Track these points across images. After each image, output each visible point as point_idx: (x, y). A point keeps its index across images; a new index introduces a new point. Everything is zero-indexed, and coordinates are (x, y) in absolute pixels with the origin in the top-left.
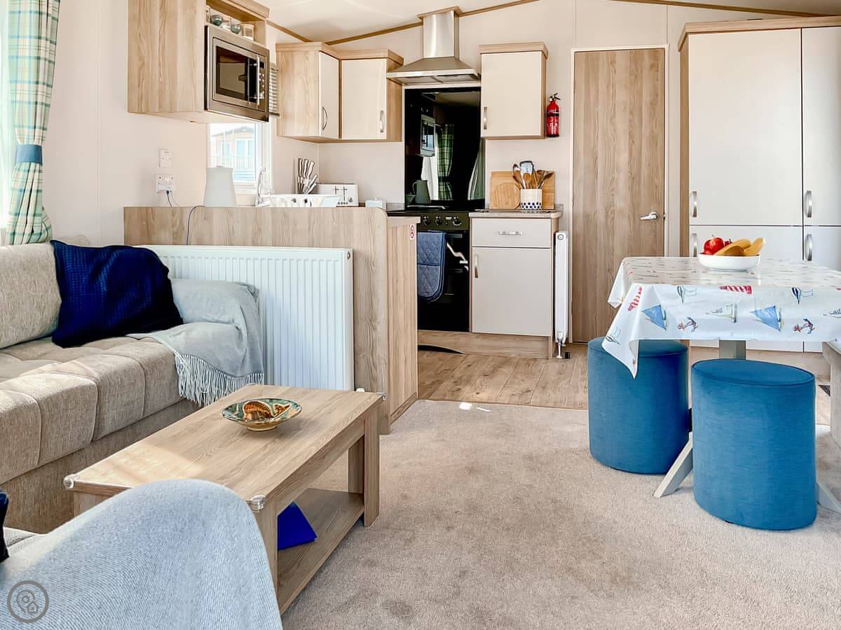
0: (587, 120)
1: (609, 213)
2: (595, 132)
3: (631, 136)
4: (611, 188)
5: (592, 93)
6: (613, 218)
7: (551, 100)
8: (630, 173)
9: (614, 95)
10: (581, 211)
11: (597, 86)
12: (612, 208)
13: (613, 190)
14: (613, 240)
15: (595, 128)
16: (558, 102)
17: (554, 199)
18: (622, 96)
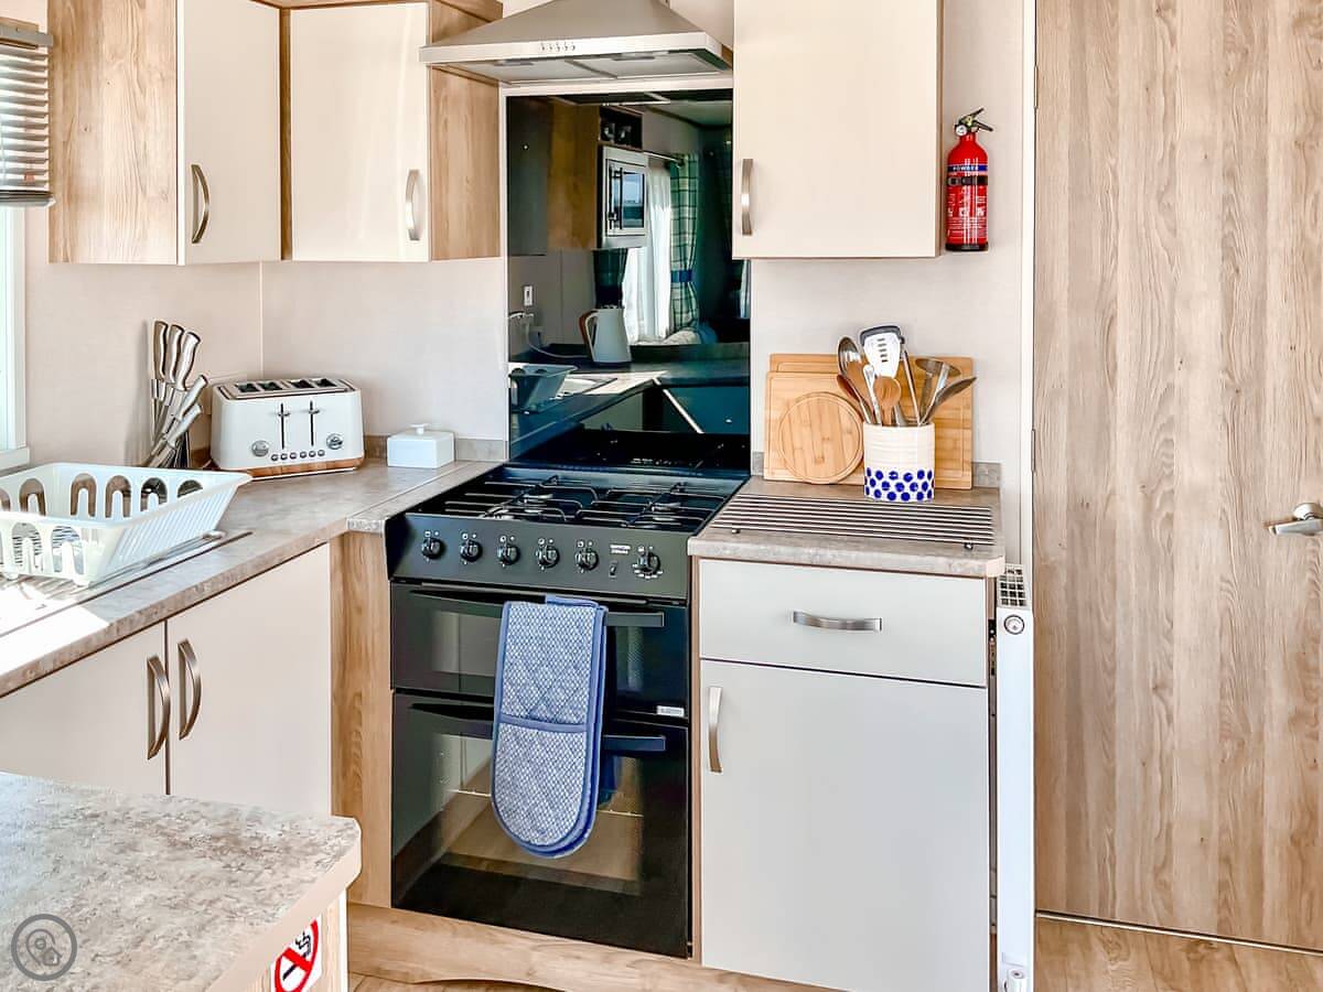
0: (1077, 197)
1: (1157, 504)
2: (1105, 234)
3: (1229, 251)
4: (1162, 420)
5: (1097, 110)
6: (1170, 518)
7: (961, 131)
8: (1228, 371)
9: (1169, 117)
10: (1059, 489)
11: (1113, 88)
12: (1166, 487)
13: (1170, 424)
14: (1170, 587)
15: (1107, 220)
16: (983, 139)
17: (972, 450)
18: (1195, 118)
